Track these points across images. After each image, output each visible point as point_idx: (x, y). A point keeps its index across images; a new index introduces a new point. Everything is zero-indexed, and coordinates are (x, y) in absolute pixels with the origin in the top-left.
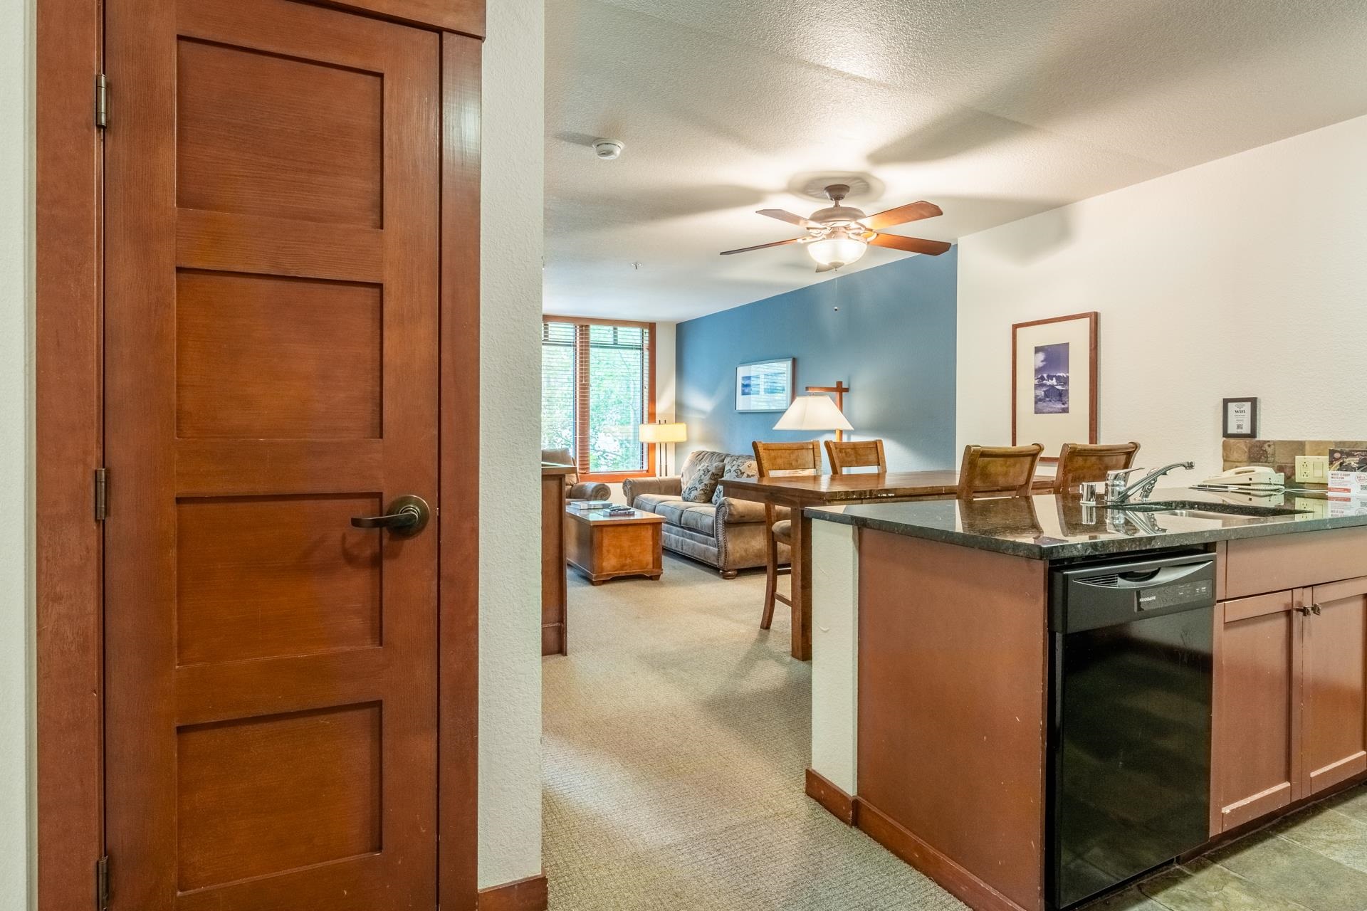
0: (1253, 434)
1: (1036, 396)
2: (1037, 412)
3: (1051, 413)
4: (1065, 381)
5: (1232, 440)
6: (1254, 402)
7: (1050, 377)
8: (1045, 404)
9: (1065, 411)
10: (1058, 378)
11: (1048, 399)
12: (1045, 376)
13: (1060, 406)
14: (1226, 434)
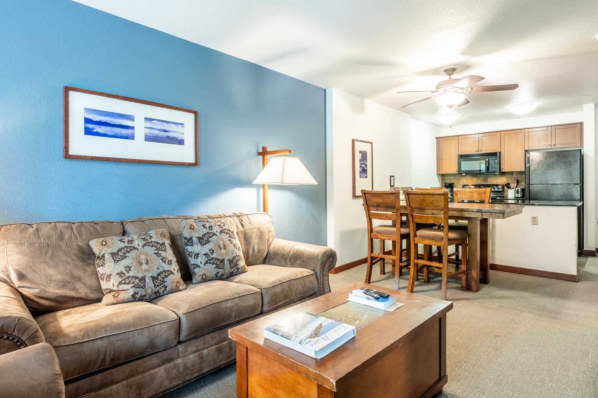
0: (394, 186)
1: (360, 171)
2: (360, 177)
3: (363, 178)
4: (366, 165)
5: (391, 187)
6: (394, 176)
7: (363, 164)
8: (362, 174)
9: (366, 177)
10: (365, 164)
11: (363, 172)
12: (362, 163)
13: (365, 175)
14: (391, 186)
